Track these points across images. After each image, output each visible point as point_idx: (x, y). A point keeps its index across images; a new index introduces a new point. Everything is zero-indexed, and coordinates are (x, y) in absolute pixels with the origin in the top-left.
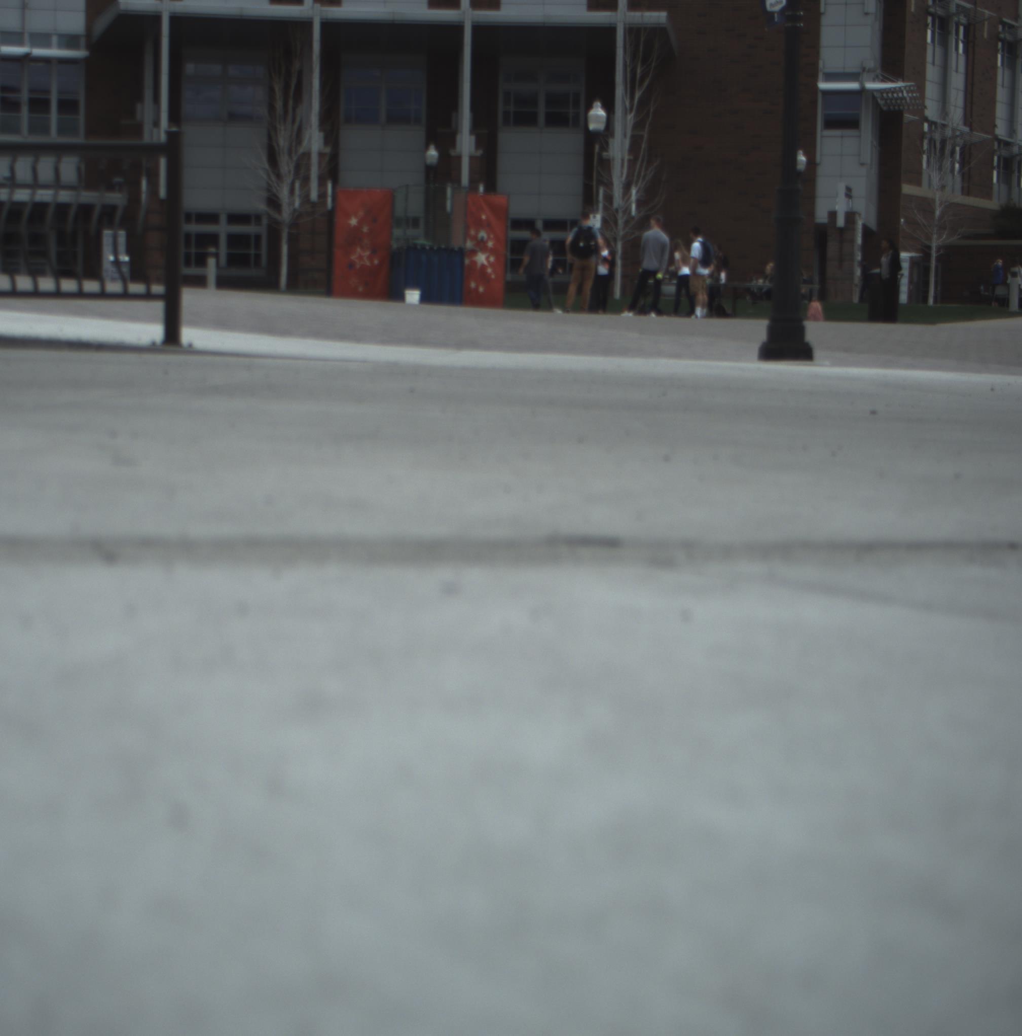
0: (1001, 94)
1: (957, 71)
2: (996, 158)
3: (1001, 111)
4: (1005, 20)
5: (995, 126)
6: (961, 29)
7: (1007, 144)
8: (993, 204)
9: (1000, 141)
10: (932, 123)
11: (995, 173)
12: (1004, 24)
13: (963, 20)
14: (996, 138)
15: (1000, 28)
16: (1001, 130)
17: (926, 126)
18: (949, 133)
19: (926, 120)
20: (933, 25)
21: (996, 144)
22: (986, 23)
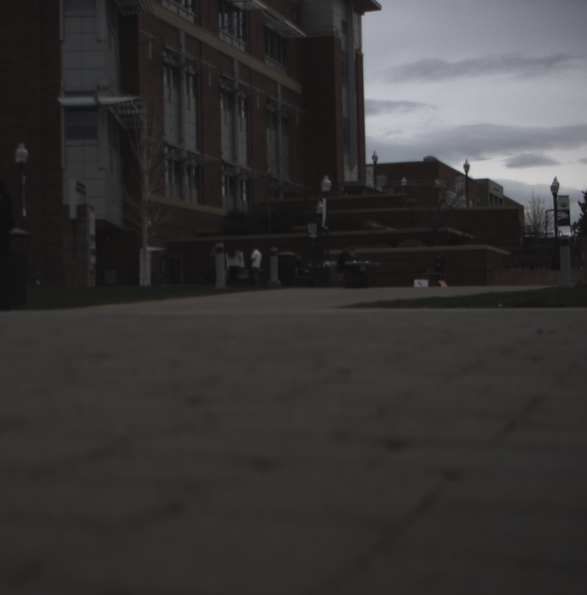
0: (225, 130)
1: (189, 109)
2: (223, 179)
3: (225, 142)
4: (224, 75)
5: (221, 153)
6: (191, 78)
7: (231, 166)
8: (222, 211)
9: (226, 165)
10: (170, 147)
11: (223, 189)
12: (224, 78)
13: (192, 71)
14: (223, 162)
15: (221, 81)
16: (226, 156)
17: (166, 149)
18: (185, 155)
19: (166, 144)
20: (168, 72)
21: (223, 167)
22: (210, 74)
